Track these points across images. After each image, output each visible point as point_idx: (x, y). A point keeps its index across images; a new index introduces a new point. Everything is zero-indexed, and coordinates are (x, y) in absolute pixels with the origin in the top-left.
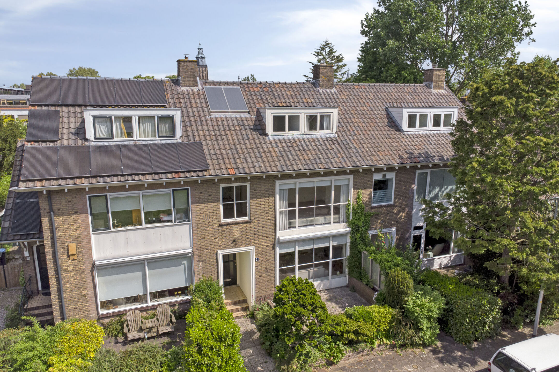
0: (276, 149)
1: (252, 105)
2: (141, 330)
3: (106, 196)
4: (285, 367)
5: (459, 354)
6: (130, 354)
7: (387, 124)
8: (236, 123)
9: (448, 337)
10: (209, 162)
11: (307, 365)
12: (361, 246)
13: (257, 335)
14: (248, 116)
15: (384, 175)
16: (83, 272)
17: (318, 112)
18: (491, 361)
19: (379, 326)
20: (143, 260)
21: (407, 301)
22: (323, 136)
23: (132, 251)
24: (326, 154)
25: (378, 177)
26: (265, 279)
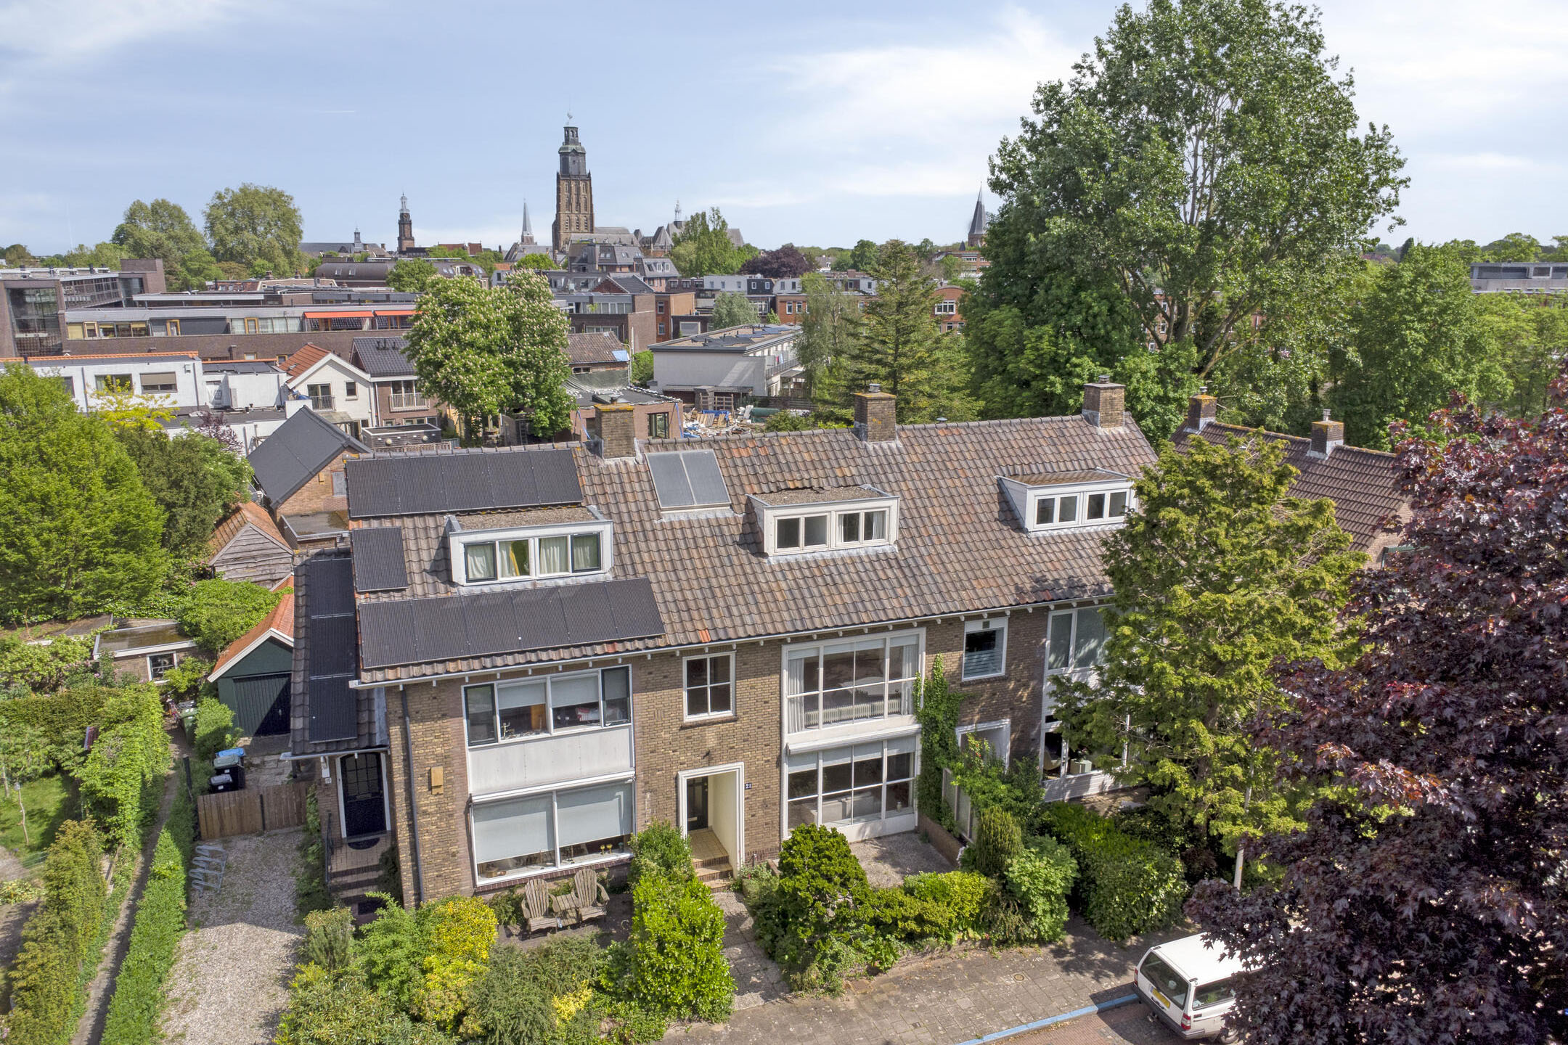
0: (783, 585)
1: (739, 490)
2: (550, 913)
3: (492, 686)
4: (798, 976)
5: (1101, 956)
6: (547, 954)
7: (996, 515)
8: (707, 531)
9: (1088, 928)
10: (664, 618)
11: (834, 974)
12: (941, 759)
13: (749, 923)
14: (729, 514)
15: (986, 625)
16: (451, 815)
17: (860, 508)
18: (1138, 967)
19: (961, 908)
20: (551, 792)
21: (1011, 865)
22: (871, 551)
23: (532, 777)
24: (875, 590)
25: (975, 627)
26: (763, 821)
